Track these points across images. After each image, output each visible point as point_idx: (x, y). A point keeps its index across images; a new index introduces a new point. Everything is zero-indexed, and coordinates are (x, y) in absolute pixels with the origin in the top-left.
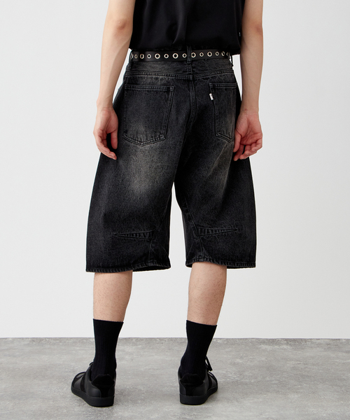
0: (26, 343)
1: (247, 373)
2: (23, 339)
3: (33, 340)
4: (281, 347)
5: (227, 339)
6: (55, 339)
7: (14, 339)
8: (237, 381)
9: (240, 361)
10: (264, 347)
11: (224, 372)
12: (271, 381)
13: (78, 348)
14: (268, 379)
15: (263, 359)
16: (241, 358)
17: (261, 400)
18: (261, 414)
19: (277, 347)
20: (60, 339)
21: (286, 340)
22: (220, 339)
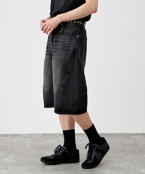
0: (41, 135)
1: (126, 147)
2: (39, 134)
3: (43, 134)
4: (139, 136)
5: (118, 134)
6: (52, 134)
7: (36, 134)
8: (123, 150)
9: (124, 142)
10: (132, 136)
11: (117, 146)
12: (136, 150)
13: (60, 137)
14: (135, 149)
15: (132, 141)
16: (124, 141)
17: (132, 157)
18: (133, 163)
19: (137, 136)
20: (54, 134)
21: (141, 134)
22: (115, 133)
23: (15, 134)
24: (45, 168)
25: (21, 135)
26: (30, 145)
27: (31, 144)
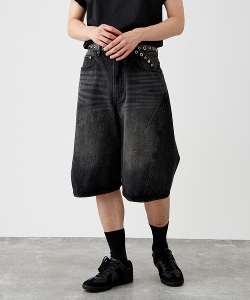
23: (17, 238)
24: (65, 297)
25: (27, 238)
26: (42, 256)
27: (43, 254)
